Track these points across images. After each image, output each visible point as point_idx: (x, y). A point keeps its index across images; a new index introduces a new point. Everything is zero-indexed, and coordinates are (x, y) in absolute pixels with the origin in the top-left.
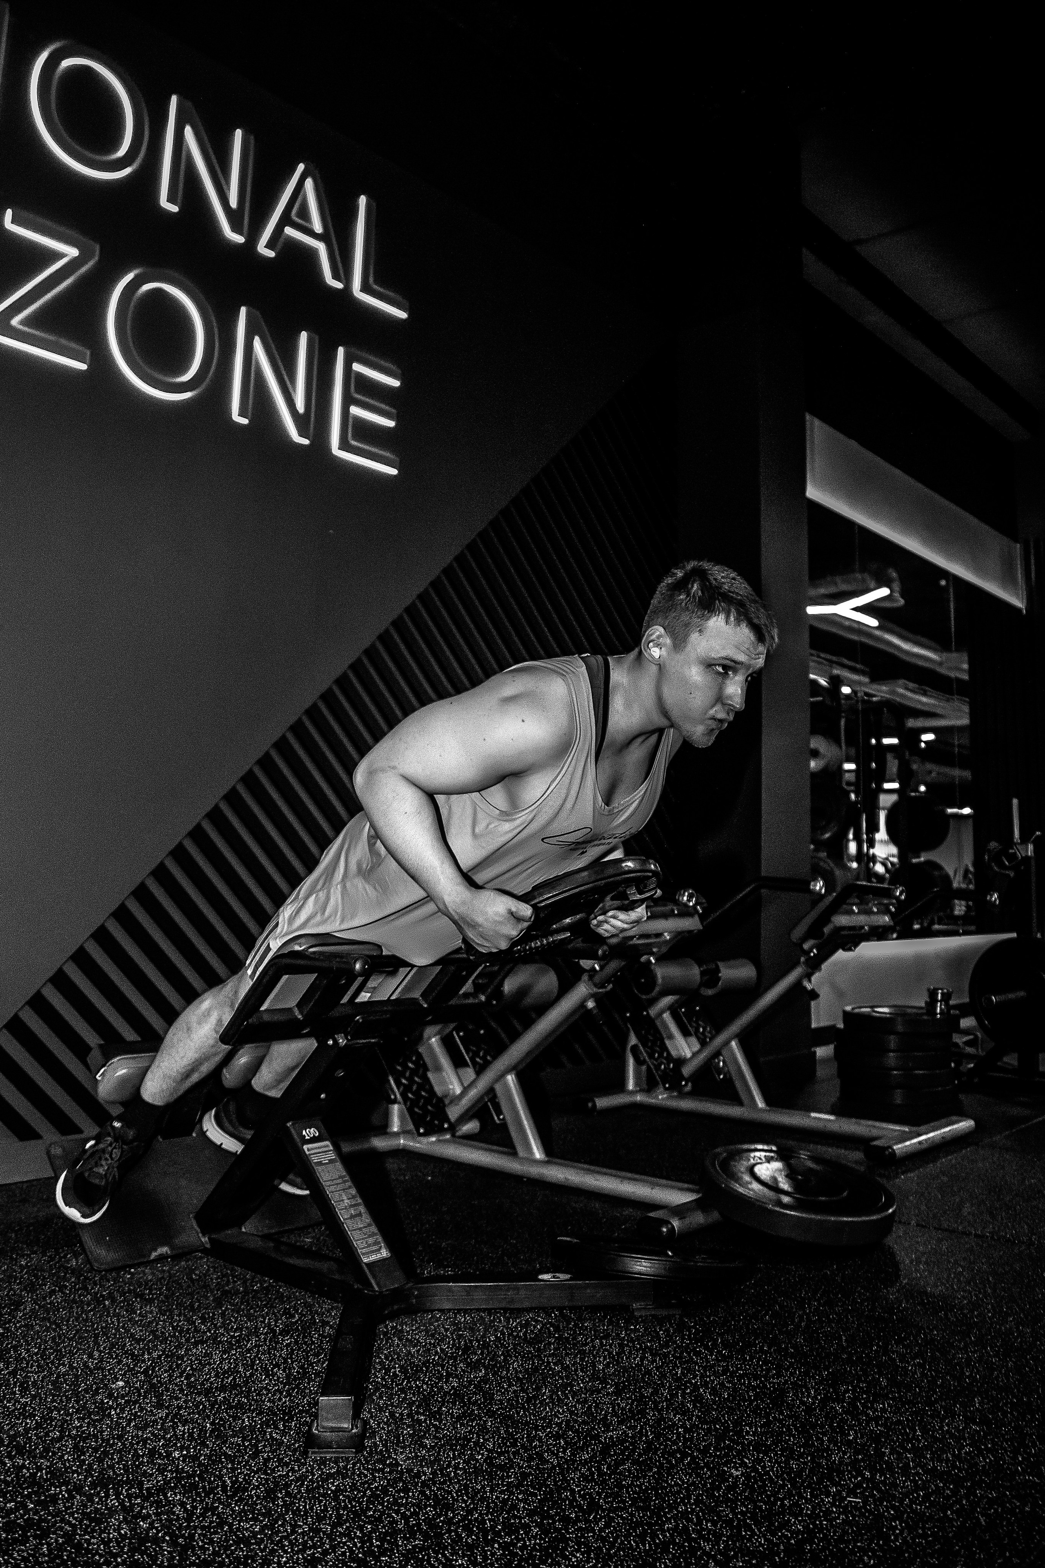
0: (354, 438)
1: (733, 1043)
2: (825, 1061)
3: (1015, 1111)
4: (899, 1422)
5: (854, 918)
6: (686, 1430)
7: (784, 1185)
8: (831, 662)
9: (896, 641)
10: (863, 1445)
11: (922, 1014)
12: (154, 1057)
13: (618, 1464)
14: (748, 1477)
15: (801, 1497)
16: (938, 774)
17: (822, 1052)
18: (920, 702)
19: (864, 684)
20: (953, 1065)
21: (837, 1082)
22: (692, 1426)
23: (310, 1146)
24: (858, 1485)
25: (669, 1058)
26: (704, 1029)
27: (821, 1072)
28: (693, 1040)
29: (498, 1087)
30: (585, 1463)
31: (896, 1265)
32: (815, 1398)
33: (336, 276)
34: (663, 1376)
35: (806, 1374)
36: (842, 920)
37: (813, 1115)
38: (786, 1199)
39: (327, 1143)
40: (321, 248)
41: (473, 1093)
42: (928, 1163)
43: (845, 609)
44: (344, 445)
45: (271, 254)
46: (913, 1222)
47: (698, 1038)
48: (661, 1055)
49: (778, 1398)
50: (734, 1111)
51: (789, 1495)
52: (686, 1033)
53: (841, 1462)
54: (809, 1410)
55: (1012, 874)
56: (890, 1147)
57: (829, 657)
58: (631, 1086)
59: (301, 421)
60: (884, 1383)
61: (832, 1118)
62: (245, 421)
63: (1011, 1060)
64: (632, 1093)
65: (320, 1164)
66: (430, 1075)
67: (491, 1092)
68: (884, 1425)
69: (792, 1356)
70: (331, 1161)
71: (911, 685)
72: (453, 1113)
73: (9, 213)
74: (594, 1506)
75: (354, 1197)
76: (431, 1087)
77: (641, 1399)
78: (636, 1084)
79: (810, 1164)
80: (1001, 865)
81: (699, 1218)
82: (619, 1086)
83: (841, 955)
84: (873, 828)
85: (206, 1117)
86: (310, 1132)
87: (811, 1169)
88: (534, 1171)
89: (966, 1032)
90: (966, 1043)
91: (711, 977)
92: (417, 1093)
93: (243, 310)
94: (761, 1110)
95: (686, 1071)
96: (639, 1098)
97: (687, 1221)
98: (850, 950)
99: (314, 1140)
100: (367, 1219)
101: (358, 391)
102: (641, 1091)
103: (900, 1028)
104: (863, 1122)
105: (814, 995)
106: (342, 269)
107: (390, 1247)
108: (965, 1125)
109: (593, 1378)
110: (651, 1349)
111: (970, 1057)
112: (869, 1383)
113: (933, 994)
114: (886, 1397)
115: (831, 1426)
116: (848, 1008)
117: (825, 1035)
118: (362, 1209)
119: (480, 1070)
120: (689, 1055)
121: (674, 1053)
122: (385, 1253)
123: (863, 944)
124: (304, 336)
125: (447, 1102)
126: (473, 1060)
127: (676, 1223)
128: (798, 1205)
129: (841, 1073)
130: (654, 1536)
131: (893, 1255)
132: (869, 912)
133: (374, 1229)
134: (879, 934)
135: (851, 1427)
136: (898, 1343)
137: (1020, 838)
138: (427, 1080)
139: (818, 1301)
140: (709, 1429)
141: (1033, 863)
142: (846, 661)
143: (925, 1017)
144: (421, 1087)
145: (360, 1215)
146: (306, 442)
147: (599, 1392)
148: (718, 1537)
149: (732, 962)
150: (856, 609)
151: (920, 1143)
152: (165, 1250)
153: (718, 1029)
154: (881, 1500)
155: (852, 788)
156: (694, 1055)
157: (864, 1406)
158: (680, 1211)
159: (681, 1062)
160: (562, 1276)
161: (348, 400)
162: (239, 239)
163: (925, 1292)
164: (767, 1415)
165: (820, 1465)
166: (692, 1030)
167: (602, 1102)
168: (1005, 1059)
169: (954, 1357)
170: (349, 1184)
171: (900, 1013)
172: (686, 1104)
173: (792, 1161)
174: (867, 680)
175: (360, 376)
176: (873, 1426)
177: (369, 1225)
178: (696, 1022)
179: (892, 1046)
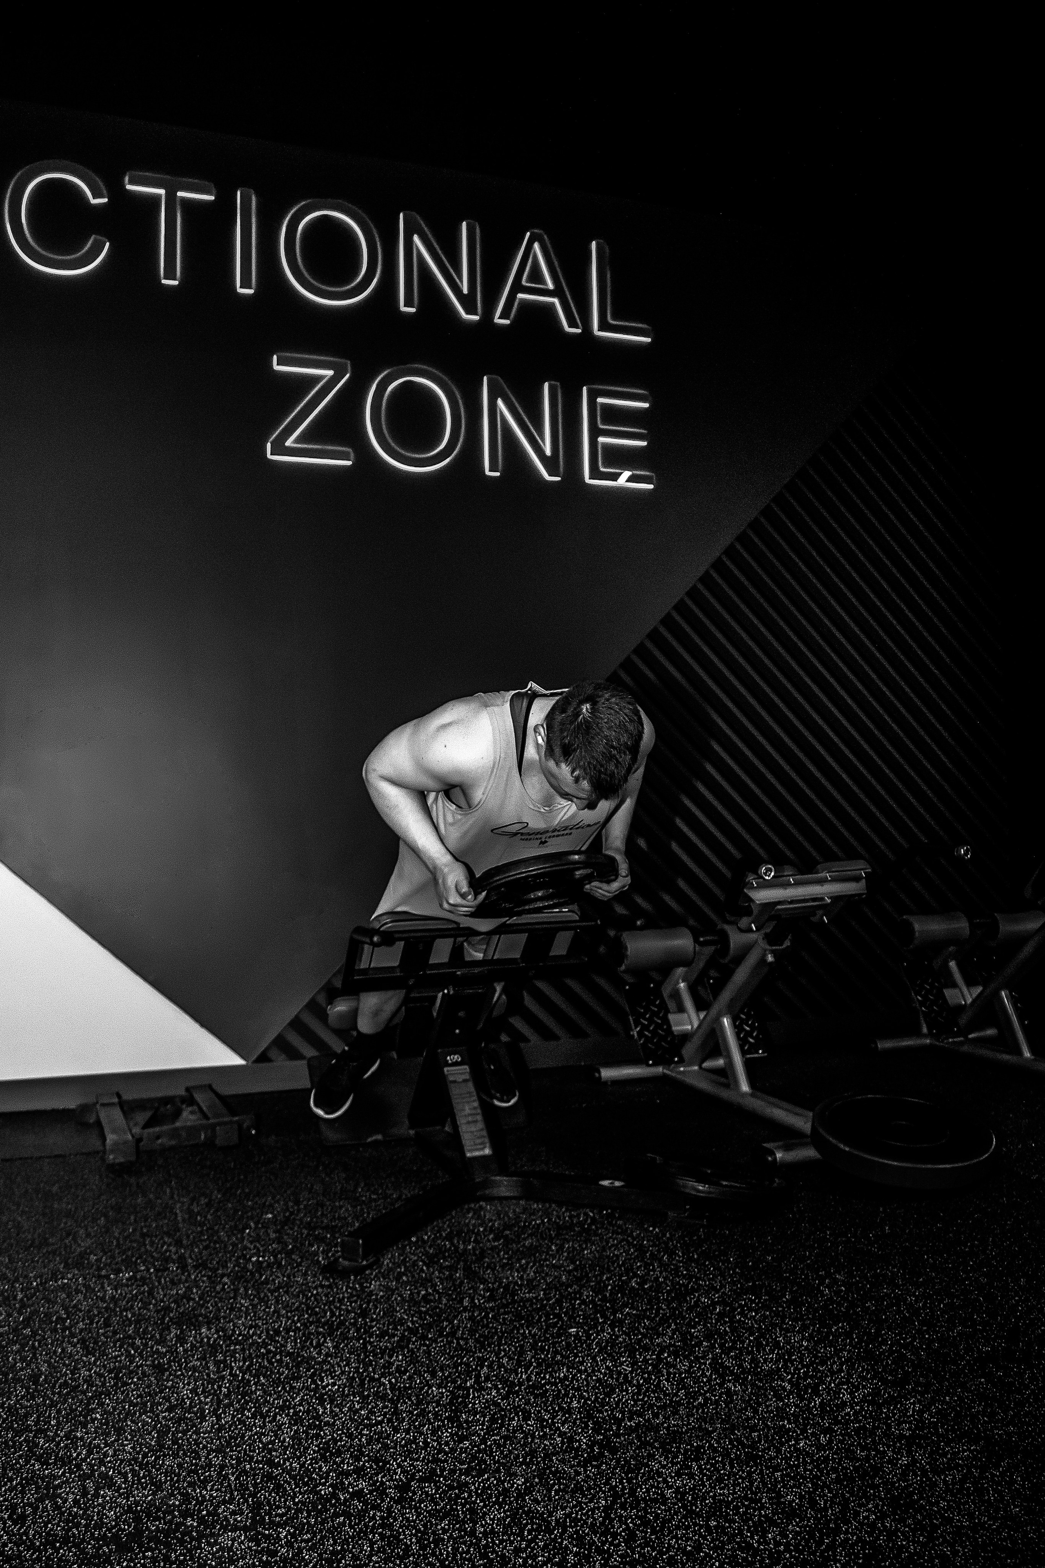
0: (603, 465)
23: (449, 1068)
33: (572, 324)
39: (466, 1067)
40: (556, 301)
41: (701, 1032)
44: (596, 474)
45: (507, 322)
58: (925, 1029)
59: (550, 464)
62: (497, 474)
64: (925, 1036)
65: (455, 1082)
70: (465, 1081)
73: (275, 357)
75: (475, 1108)
86: (454, 1058)
92: (654, 1032)
93: (485, 380)
99: (456, 1064)
100: (481, 1125)
101: (603, 422)
106: (579, 315)
107: (493, 1147)
118: (479, 1118)
122: (487, 1151)
124: (547, 387)
133: (485, 1133)
144: (659, 1026)
145: (476, 1122)
146: (557, 479)
152: (379, 1137)
160: (617, 1184)
161: (595, 432)
162: (475, 318)
170: (475, 1098)
175: (606, 408)
177: (482, 1130)
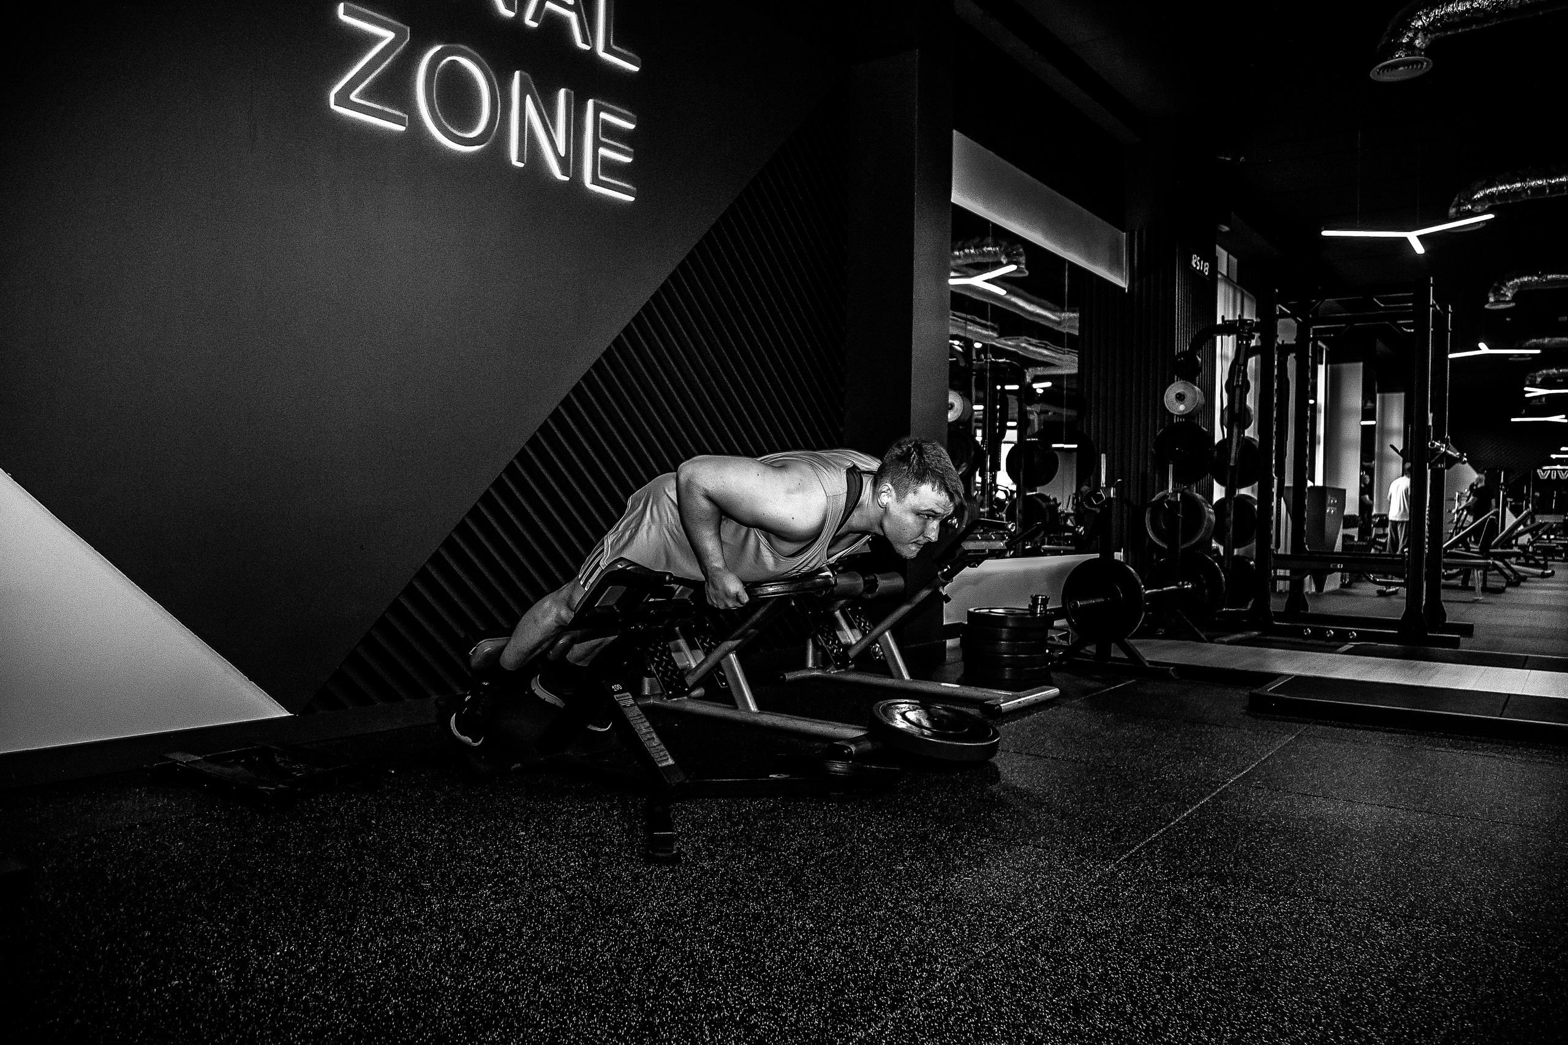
0: (602, 174)
1: (887, 634)
2: (953, 649)
3: (1091, 684)
4: (995, 847)
5: (978, 543)
6: (869, 851)
7: (926, 723)
8: (966, 319)
9: (1021, 303)
10: (974, 857)
11: (1027, 614)
12: (509, 640)
13: (831, 866)
14: (907, 871)
15: (937, 878)
16: (1055, 413)
17: (950, 643)
18: (1041, 354)
19: (993, 339)
20: (1047, 651)
21: (962, 663)
22: (873, 849)
23: (618, 696)
24: (971, 873)
25: (840, 644)
26: (865, 624)
27: (949, 657)
28: (857, 632)
29: (723, 662)
30: (812, 865)
31: (998, 774)
32: (945, 837)
33: (584, 40)
34: (853, 828)
35: (940, 826)
36: (969, 545)
37: (943, 684)
38: (926, 732)
39: (628, 694)
40: (573, 17)
41: (705, 666)
42: (1024, 716)
43: (978, 281)
44: (596, 181)
45: (534, 25)
46: (1011, 750)
47: (860, 630)
48: (834, 643)
49: (924, 837)
50: (888, 681)
51: (931, 877)
52: (852, 627)
53: (960, 864)
54: (942, 842)
55: (1098, 511)
56: (998, 705)
57: (964, 315)
58: (810, 664)
59: (563, 162)
60: (987, 830)
61: (958, 686)
62: (521, 165)
63: (1091, 649)
64: (811, 669)
65: (625, 706)
66: (673, 655)
67: (718, 666)
68: (987, 849)
69: (931, 818)
71: (1034, 341)
72: (690, 680)
73: (341, 7)
74: (820, 882)
75: (648, 727)
76: (675, 663)
77: (841, 838)
78: (815, 664)
79: (942, 712)
80: (1091, 504)
81: (868, 745)
82: (803, 666)
83: (967, 571)
84: (996, 467)
85: (533, 681)
86: (617, 687)
87: (943, 715)
88: (750, 718)
89: (1060, 629)
90: (1060, 637)
91: (871, 586)
92: (665, 667)
93: (517, 74)
94: (907, 681)
95: (852, 653)
96: (816, 673)
97: (861, 747)
98: (975, 567)
99: (619, 692)
100: (658, 741)
101: (604, 135)
102: (818, 668)
103: (1010, 624)
104: (980, 689)
105: (947, 599)
106: (589, 33)
107: (674, 758)
108: (1055, 691)
109: (810, 828)
110: (843, 815)
111: (1061, 647)
112: (978, 831)
113: (1035, 599)
114: (988, 837)
115: (955, 849)
116: (971, 610)
117: (953, 630)
118: (654, 735)
119: (708, 653)
120: (854, 642)
121: (843, 641)
122: (670, 761)
123: (986, 561)
124: (562, 93)
125: (685, 673)
126: (702, 644)
127: (853, 748)
128: (934, 735)
129: (965, 658)
130: (856, 894)
131: (997, 768)
132: (990, 539)
133: (663, 747)
134: (998, 554)
135: (967, 850)
136: (996, 812)
137: (1106, 483)
138: (672, 659)
139: (947, 791)
140: (883, 851)
141: (1114, 503)
142: (978, 320)
143: (1029, 616)
144: (668, 663)
145: (655, 738)
146: (567, 179)
147: (815, 835)
148: (892, 894)
149: (887, 575)
150: (987, 281)
151: (1019, 702)
152: (518, 765)
153: (875, 623)
154: (983, 880)
155: (980, 425)
156: (858, 642)
157: (975, 840)
158: (854, 741)
159: (848, 646)
160: (784, 776)
161: (597, 144)
162: (511, 14)
163: (1016, 787)
164: (917, 845)
165: (948, 866)
166: (856, 625)
167: (789, 676)
168: (1087, 648)
169: (1030, 819)
170: (644, 719)
171: (1011, 613)
172: (853, 677)
173: (931, 710)
174: (995, 335)
175: (606, 124)
176: (979, 849)
178: (859, 619)
179: (1004, 636)
